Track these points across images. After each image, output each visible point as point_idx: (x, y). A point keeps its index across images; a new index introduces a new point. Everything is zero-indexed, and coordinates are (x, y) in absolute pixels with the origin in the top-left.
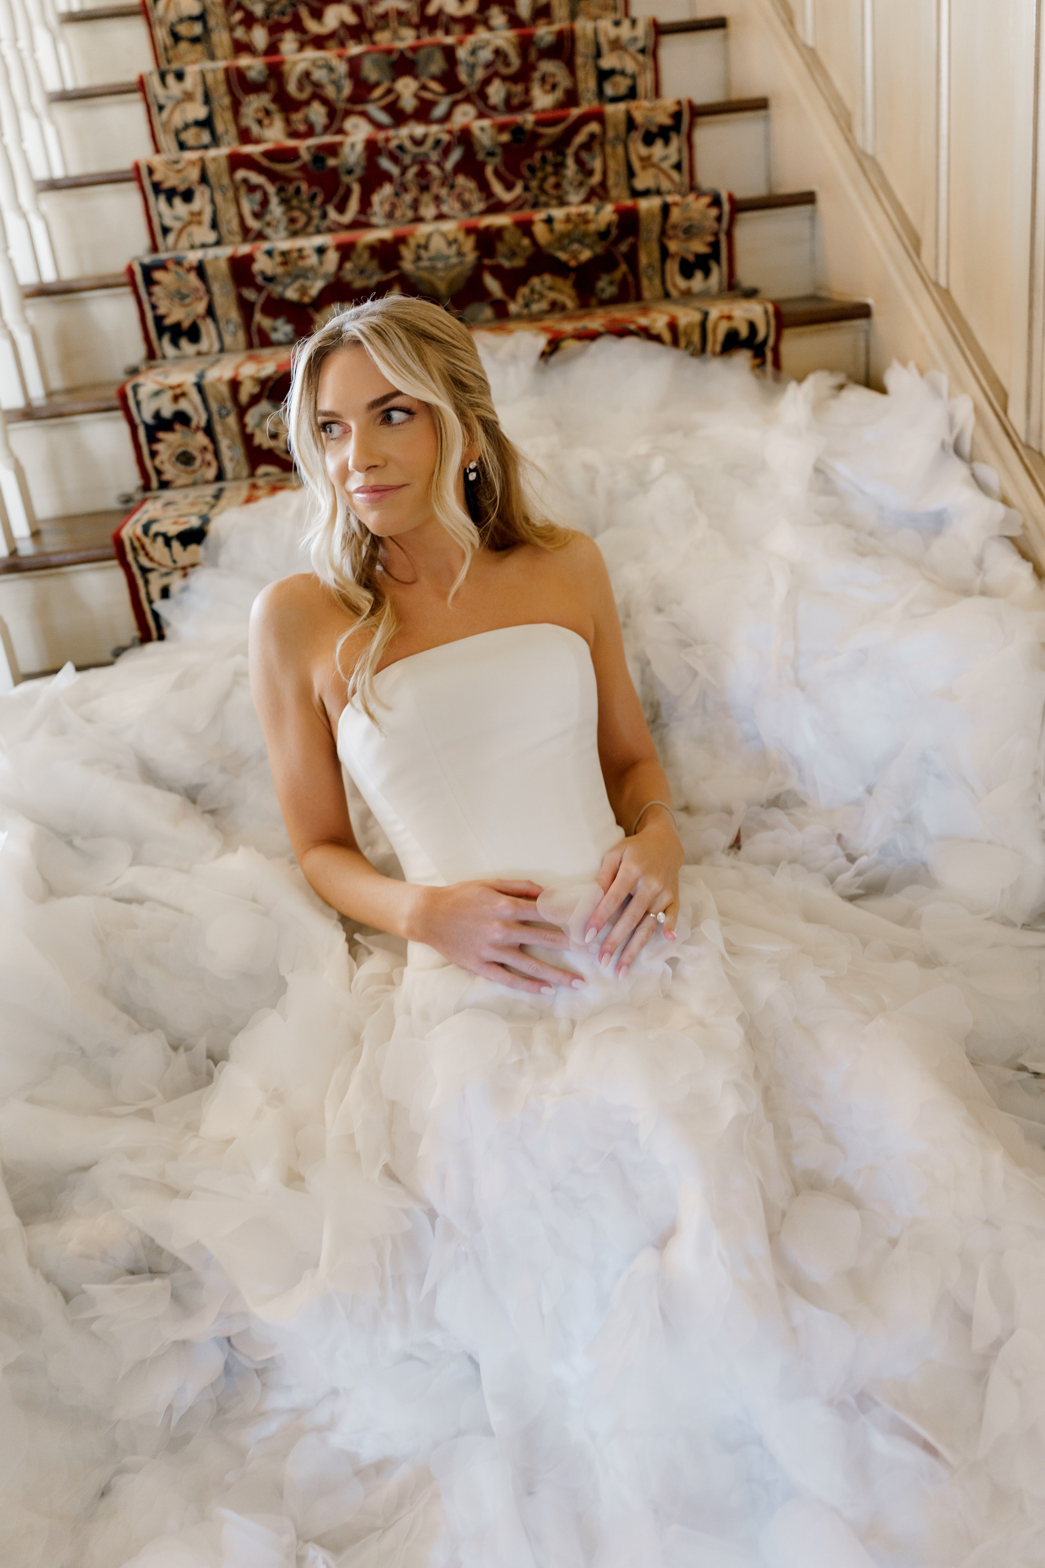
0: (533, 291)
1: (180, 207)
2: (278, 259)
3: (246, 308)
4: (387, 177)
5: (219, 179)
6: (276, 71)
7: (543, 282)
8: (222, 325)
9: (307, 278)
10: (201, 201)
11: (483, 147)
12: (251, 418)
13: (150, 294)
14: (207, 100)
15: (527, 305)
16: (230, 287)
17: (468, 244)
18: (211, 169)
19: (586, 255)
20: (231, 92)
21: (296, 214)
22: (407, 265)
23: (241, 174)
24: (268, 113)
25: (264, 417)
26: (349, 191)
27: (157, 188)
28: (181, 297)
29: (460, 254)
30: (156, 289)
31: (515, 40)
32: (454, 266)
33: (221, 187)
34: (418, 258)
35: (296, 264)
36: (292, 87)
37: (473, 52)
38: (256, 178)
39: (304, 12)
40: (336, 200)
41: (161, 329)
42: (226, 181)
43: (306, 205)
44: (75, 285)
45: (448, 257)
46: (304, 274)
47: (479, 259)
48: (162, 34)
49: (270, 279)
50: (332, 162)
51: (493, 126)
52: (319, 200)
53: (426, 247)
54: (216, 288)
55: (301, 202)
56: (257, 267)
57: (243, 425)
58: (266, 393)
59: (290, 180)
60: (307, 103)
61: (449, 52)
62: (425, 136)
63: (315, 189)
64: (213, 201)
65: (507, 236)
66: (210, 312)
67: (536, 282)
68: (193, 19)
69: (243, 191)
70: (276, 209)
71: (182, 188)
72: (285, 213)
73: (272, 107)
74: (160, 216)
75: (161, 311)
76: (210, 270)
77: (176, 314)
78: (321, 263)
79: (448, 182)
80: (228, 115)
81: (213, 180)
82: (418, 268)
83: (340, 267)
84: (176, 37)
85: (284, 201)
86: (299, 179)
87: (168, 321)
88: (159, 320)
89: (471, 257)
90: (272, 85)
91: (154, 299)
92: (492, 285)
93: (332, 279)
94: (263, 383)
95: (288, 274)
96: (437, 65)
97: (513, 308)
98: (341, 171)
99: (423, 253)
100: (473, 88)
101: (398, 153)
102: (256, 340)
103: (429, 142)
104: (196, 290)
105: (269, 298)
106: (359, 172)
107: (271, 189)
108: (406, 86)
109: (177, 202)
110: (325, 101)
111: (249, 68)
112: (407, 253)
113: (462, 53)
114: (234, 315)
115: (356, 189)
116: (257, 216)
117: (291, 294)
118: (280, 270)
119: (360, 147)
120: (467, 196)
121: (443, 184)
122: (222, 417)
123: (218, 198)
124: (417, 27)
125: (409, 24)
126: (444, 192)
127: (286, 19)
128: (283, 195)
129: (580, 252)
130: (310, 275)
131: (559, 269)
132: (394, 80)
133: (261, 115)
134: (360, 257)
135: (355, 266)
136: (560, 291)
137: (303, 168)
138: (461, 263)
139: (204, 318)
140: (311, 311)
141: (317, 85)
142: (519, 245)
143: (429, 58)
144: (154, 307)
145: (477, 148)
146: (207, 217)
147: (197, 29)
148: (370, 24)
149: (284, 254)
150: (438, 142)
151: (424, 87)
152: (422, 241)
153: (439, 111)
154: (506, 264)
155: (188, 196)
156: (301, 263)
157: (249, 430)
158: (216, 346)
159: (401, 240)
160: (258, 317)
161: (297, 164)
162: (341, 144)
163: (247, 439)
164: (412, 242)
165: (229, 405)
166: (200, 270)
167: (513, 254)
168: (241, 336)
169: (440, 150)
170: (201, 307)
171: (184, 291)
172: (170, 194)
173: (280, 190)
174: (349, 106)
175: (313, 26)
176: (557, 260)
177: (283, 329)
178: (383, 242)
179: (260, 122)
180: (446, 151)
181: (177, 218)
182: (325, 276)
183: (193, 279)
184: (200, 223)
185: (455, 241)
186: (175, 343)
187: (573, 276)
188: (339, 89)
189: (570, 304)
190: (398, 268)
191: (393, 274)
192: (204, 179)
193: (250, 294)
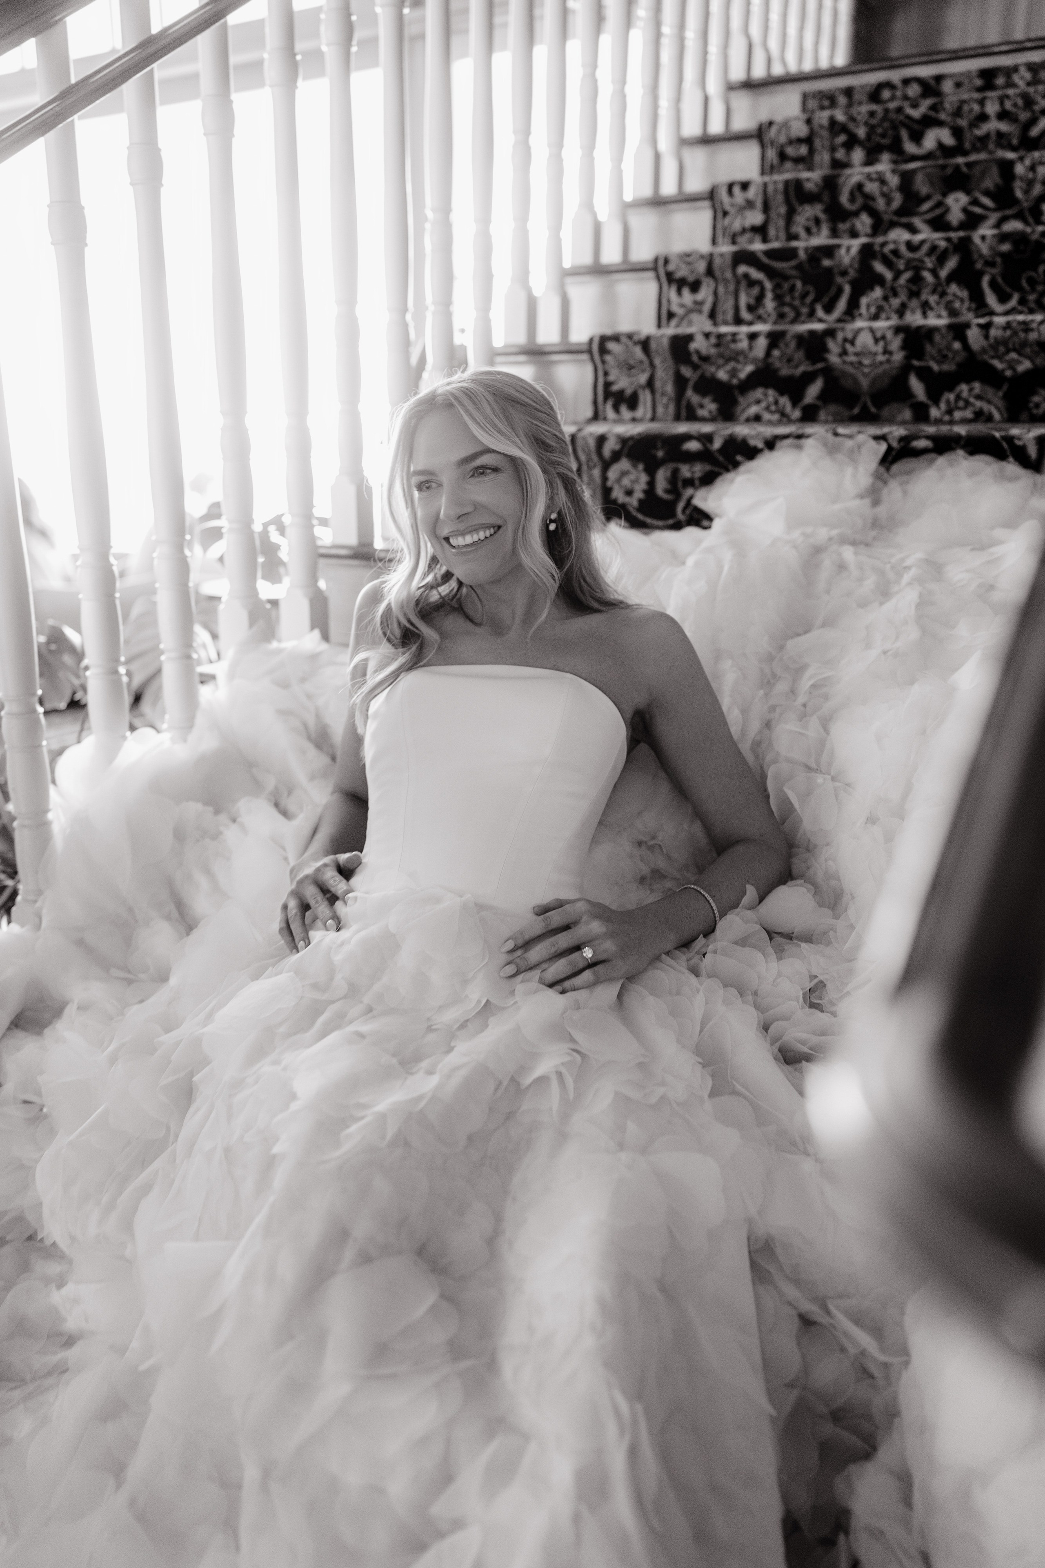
0: (958, 397)
1: (688, 297)
2: (713, 340)
3: (680, 383)
4: (880, 280)
5: (723, 272)
6: (830, 184)
7: (971, 390)
8: (658, 396)
9: (738, 361)
10: (705, 293)
11: (981, 256)
12: (612, 474)
13: (603, 362)
14: (766, 208)
15: (950, 412)
16: (670, 362)
17: (896, 343)
18: (717, 261)
19: (1025, 365)
20: (787, 201)
21: (786, 309)
22: (834, 358)
23: (742, 269)
24: (817, 221)
25: (624, 474)
26: (840, 291)
27: (670, 277)
28: (629, 368)
29: (886, 352)
30: (608, 358)
32: (881, 363)
33: (725, 281)
34: (844, 353)
35: (728, 347)
36: (844, 199)
38: (755, 274)
39: (904, 134)
40: (826, 299)
41: (607, 394)
42: (729, 275)
43: (797, 303)
44: (548, 349)
45: (875, 354)
46: (736, 357)
47: (907, 358)
48: (771, 154)
49: (705, 359)
50: (826, 263)
52: (809, 299)
53: (852, 343)
54: (657, 361)
55: (793, 298)
56: (693, 346)
57: (605, 478)
58: (626, 450)
59: (786, 278)
61: (1007, 168)
63: (810, 288)
64: (715, 293)
65: (937, 337)
66: (650, 384)
67: (964, 388)
68: (800, 141)
69: (744, 284)
70: (769, 304)
71: (691, 278)
72: (775, 309)
73: (822, 216)
74: (669, 302)
75: (611, 378)
76: (653, 345)
77: (622, 383)
78: (751, 348)
79: (940, 290)
80: (781, 223)
81: (717, 273)
82: (845, 363)
83: (768, 354)
84: (783, 156)
85: (778, 298)
86: (795, 277)
87: (615, 388)
88: (607, 385)
89: (898, 357)
90: (826, 197)
91: (607, 367)
92: (917, 386)
93: (760, 365)
94: (624, 441)
95: (720, 355)
97: (934, 412)
98: (836, 271)
99: (848, 346)
101: (892, 257)
102: (683, 413)
103: (925, 248)
104: (641, 362)
105: (702, 377)
106: (852, 273)
107: (768, 285)
108: (957, 200)
109: (686, 291)
111: (808, 180)
112: (833, 346)
114: (670, 388)
115: (847, 289)
116: (751, 309)
117: (722, 375)
118: (713, 351)
119: (854, 251)
120: (957, 305)
121: (934, 291)
122: (590, 468)
123: (721, 290)
126: (933, 299)
127: (886, 141)
128: (778, 291)
129: (1019, 362)
130: (741, 358)
131: (992, 378)
133: (811, 224)
134: (787, 345)
135: (783, 355)
136: (989, 402)
137: (799, 267)
138: (888, 361)
139: (643, 388)
140: (736, 393)
141: (869, 197)
142: (949, 348)
144: (606, 374)
145: (975, 256)
146: (707, 308)
147: (803, 150)
149: (720, 336)
152: (850, 336)
154: (935, 367)
155: (695, 287)
156: (733, 346)
157: (609, 484)
158: (649, 415)
159: (830, 333)
160: (690, 393)
161: (793, 263)
163: (607, 491)
164: (840, 336)
165: (595, 458)
166: (645, 344)
167: (943, 358)
168: (672, 408)
169: (934, 258)
170: (643, 378)
171: (632, 362)
172: (680, 284)
173: (777, 287)
174: (895, 218)
175: (910, 148)
176: (993, 368)
177: (710, 406)
178: (812, 333)
179: (808, 230)
180: (942, 259)
181: (682, 306)
182: (755, 360)
183: (638, 352)
184: (700, 312)
185: (883, 338)
186: (616, 408)
187: (1005, 387)
188: (889, 200)
189: (997, 416)
190: (825, 360)
191: (820, 365)
192: (710, 272)
193: (686, 372)
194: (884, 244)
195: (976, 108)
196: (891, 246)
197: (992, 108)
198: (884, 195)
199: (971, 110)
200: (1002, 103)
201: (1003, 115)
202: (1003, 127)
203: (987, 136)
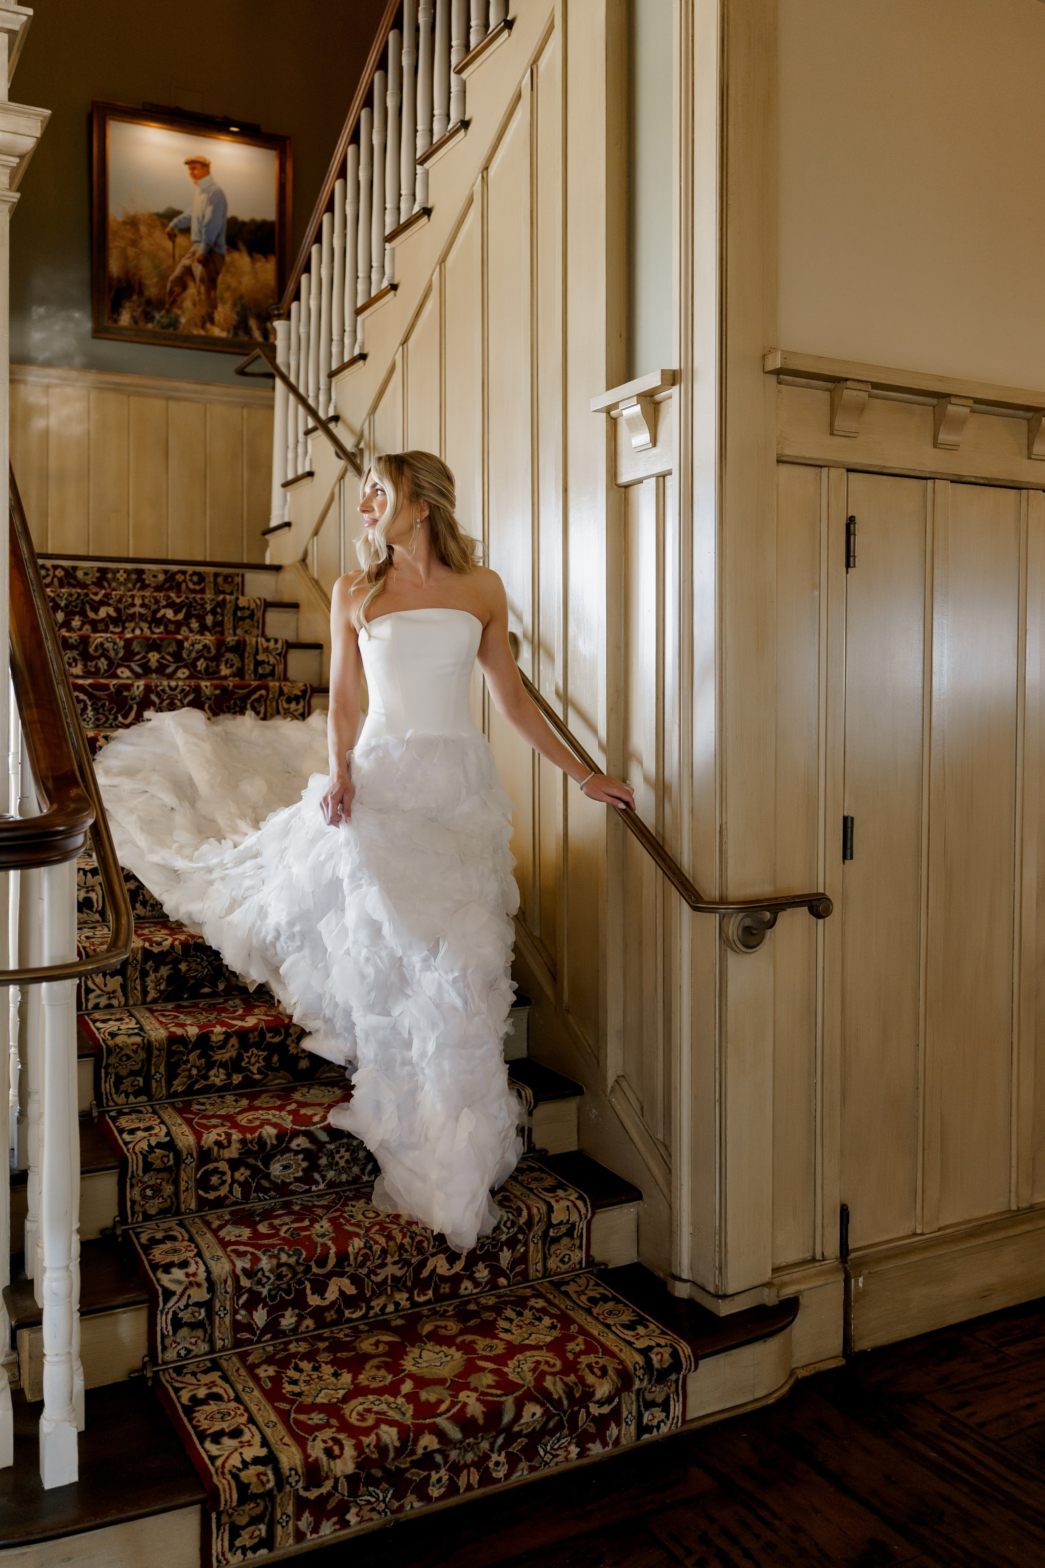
31: (215, 642)
37: (193, 645)
51: (211, 685)
60: (99, 658)
62: (177, 686)
96: (172, 648)
100: (190, 662)
103: (179, 689)
110: (108, 658)
113: (186, 644)
119: (141, 688)
124: (150, 623)
125: (146, 621)
132: (147, 653)
143: (169, 645)
148: (124, 618)
150: (183, 690)
151: (163, 658)
153: (169, 670)
162: (132, 685)
194: (157, 686)
195: (130, 600)
196: (161, 688)
197: (138, 602)
198: (114, 649)
199: (126, 601)
200: (143, 600)
201: (143, 605)
202: (142, 611)
203: (134, 613)
